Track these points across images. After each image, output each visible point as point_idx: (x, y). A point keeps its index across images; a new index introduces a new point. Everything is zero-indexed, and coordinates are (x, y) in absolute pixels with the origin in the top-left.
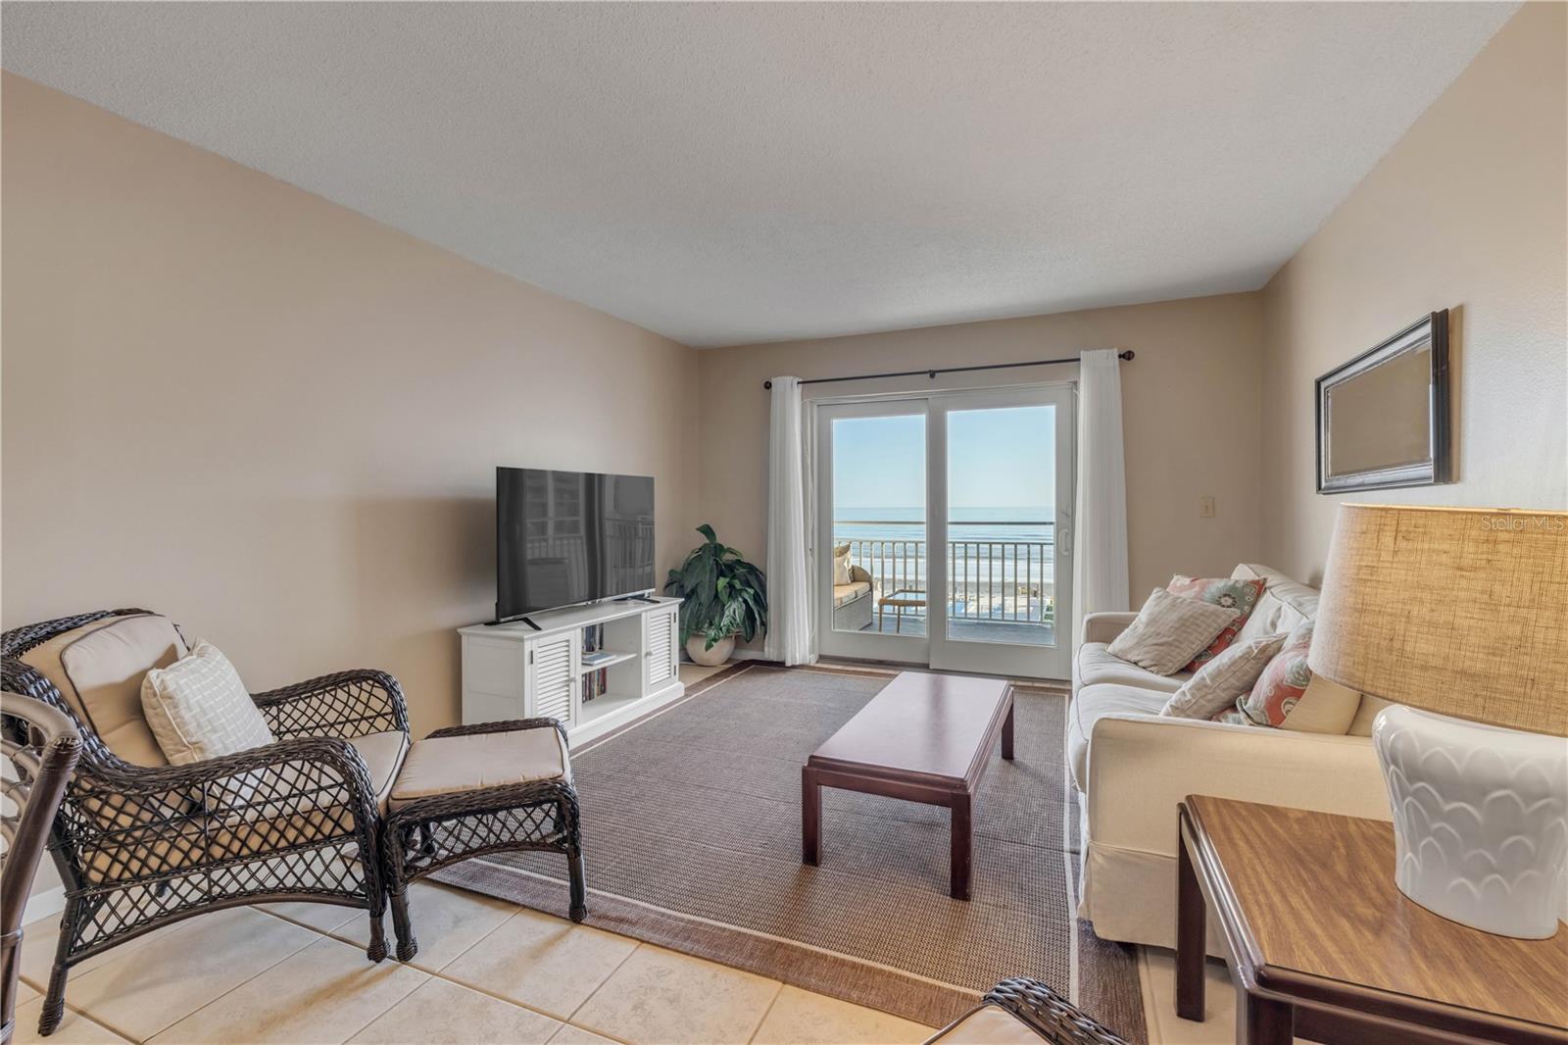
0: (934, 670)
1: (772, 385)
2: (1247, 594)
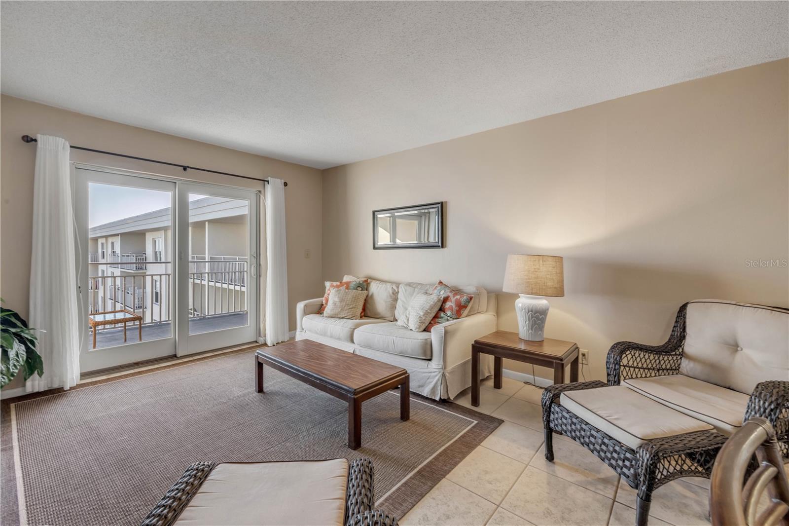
0: (181, 357)
1: (35, 140)
2: (364, 285)
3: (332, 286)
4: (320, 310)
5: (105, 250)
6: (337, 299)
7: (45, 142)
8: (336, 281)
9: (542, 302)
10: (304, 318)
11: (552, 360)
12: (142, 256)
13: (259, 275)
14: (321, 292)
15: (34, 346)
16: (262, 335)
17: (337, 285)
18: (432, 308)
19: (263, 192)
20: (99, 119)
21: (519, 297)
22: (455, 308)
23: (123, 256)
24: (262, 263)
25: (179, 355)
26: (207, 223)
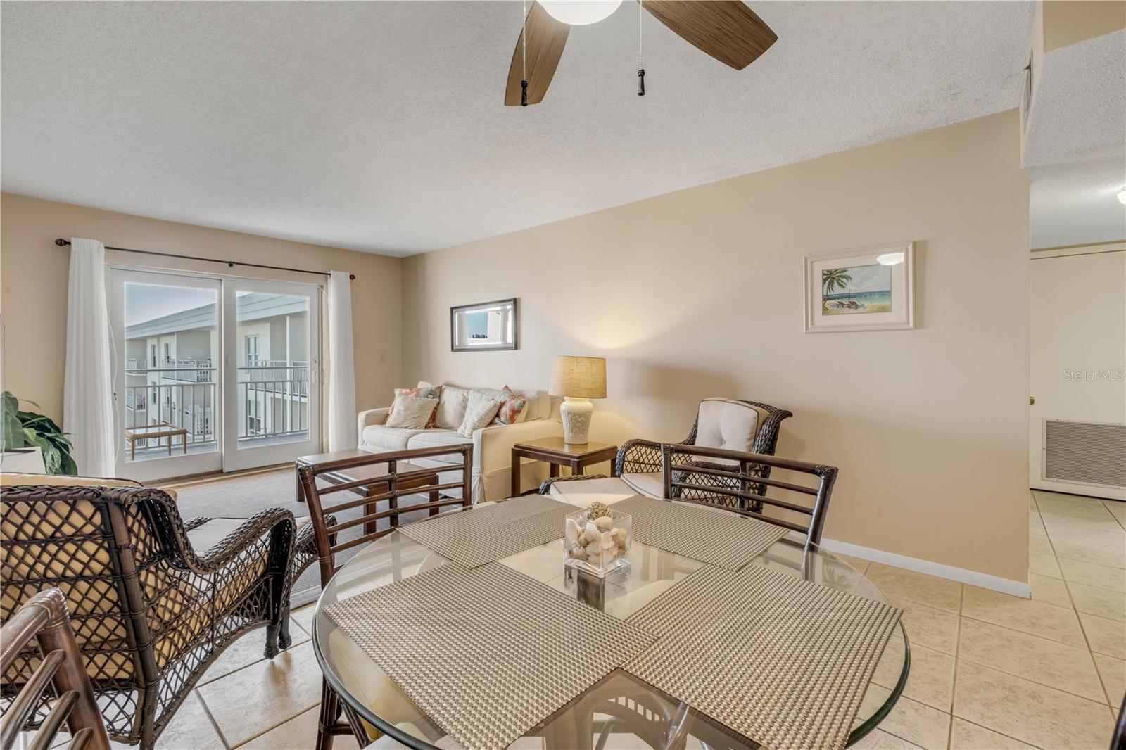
0: (227, 473)
1: (69, 243)
2: (437, 393)
3: (401, 394)
4: (383, 420)
5: (156, 355)
6: (401, 408)
7: (79, 245)
8: (407, 388)
9: (584, 404)
10: (365, 429)
11: (570, 459)
12: (206, 362)
13: (321, 383)
14: (389, 401)
15: (68, 451)
16: (325, 451)
17: (406, 393)
18: (487, 414)
19: (325, 287)
20: (136, 216)
21: (564, 401)
22: (509, 413)
23: (180, 362)
24: (324, 369)
25: (225, 471)
26: (288, 318)
